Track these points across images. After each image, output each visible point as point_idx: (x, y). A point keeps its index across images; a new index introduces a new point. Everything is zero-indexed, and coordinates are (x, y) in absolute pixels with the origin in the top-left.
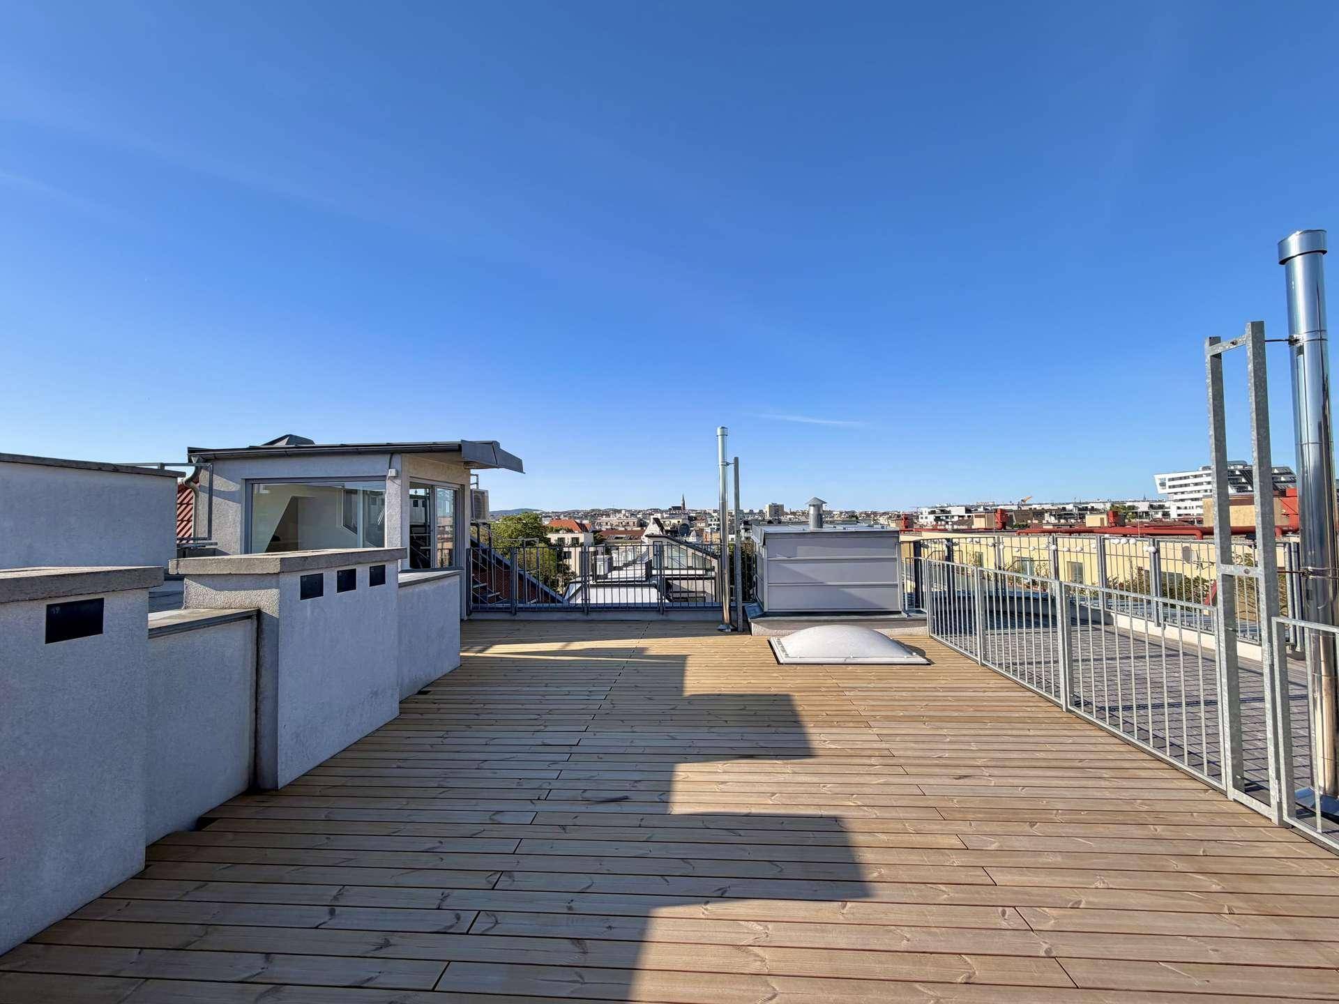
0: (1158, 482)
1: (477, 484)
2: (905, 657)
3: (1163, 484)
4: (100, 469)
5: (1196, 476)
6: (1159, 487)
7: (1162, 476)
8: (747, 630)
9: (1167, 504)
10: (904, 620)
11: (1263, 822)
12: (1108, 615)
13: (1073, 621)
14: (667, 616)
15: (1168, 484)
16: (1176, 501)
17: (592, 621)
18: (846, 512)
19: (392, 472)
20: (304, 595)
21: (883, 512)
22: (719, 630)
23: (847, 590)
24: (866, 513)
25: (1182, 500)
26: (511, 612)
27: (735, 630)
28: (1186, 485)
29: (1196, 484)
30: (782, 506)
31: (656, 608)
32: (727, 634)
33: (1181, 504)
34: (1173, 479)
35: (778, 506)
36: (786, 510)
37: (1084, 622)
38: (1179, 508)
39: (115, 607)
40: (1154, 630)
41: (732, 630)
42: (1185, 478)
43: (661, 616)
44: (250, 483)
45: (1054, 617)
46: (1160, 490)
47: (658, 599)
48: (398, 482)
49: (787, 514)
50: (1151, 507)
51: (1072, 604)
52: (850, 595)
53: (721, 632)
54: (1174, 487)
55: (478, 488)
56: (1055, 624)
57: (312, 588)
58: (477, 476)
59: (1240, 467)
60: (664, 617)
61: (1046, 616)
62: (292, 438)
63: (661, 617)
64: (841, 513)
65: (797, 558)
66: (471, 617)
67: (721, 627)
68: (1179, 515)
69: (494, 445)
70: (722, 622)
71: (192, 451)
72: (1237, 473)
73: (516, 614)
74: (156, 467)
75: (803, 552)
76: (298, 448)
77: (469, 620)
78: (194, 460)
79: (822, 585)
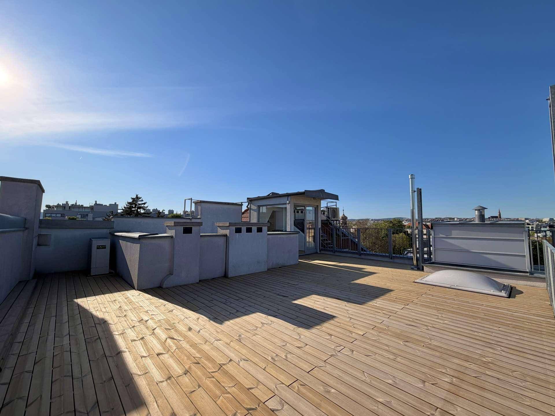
1: (336, 205)
2: (492, 291)
4: (225, 204)
17: (362, 259)
19: (288, 202)
20: (236, 232)
22: (412, 268)
23: (485, 255)
26: (333, 252)
27: (419, 269)
32: (415, 270)
39: (194, 229)
41: (417, 269)
44: (259, 207)
48: (290, 205)
52: (486, 258)
53: (412, 269)
55: (336, 207)
57: (238, 231)
58: (336, 202)
62: (273, 193)
65: (452, 236)
66: (321, 252)
67: (412, 267)
69: (322, 191)
70: (413, 265)
71: (248, 198)
73: (335, 253)
74: (240, 203)
75: (455, 233)
76: (274, 196)
77: (320, 253)
78: (248, 201)
79: (468, 252)
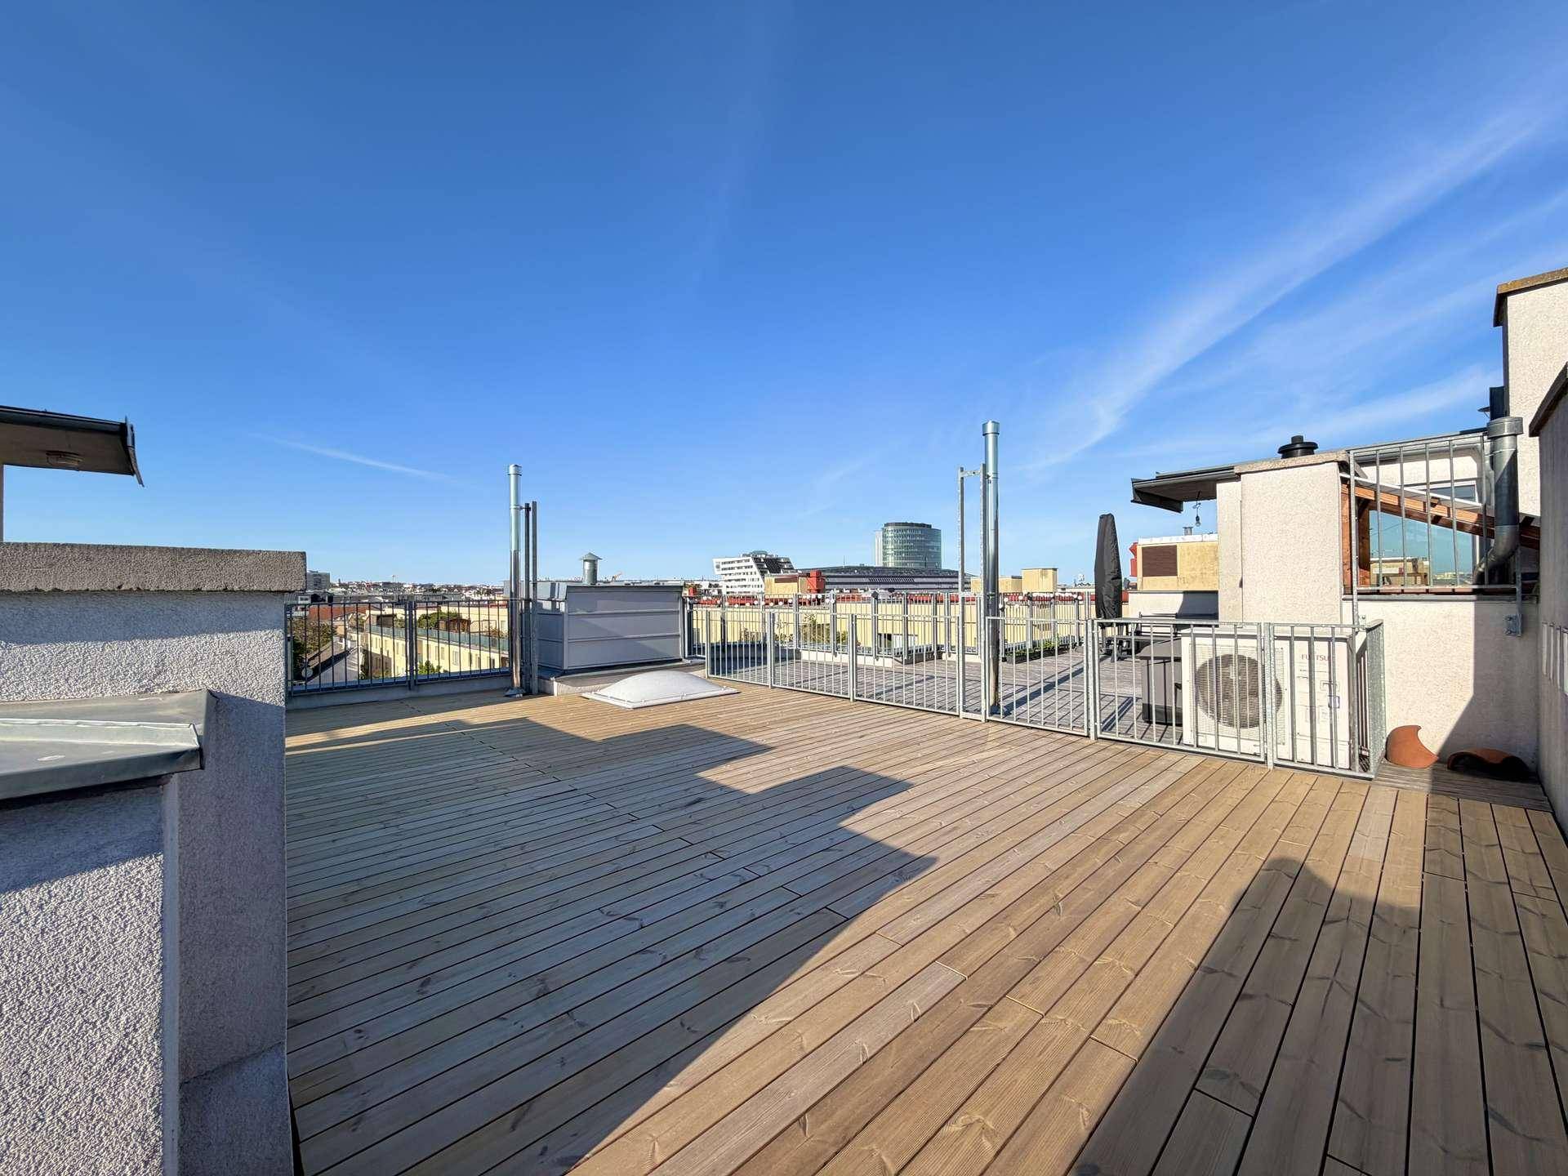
0: (715, 565)
3: (718, 567)
5: (738, 562)
6: (716, 569)
7: (718, 560)
8: (545, 692)
9: (720, 584)
10: (688, 665)
11: (976, 723)
12: (798, 652)
13: (777, 660)
14: (418, 691)
15: (722, 566)
16: (726, 581)
18: (422, 586)
21: (469, 585)
22: (507, 696)
24: (447, 587)
25: (730, 580)
27: (528, 694)
28: (732, 568)
29: (738, 568)
30: (327, 576)
31: (405, 682)
32: (520, 699)
33: (729, 584)
34: (725, 563)
35: (320, 575)
36: (334, 580)
37: (784, 659)
38: (727, 587)
40: (829, 657)
41: (524, 695)
42: (732, 562)
43: (408, 691)
45: (765, 658)
46: (717, 572)
47: (407, 671)
49: (334, 586)
50: (710, 585)
51: (777, 648)
52: (644, 646)
53: (510, 698)
54: (725, 569)
56: (765, 663)
59: (764, 556)
60: (413, 694)
61: (759, 658)
63: (409, 694)
64: (415, 586)
65: (597, 612)
67: (508, 693)
68: (728, 593)
70: (511, 687)
72: (762, 560)
75: (602, 606)
79: (620, 638)
